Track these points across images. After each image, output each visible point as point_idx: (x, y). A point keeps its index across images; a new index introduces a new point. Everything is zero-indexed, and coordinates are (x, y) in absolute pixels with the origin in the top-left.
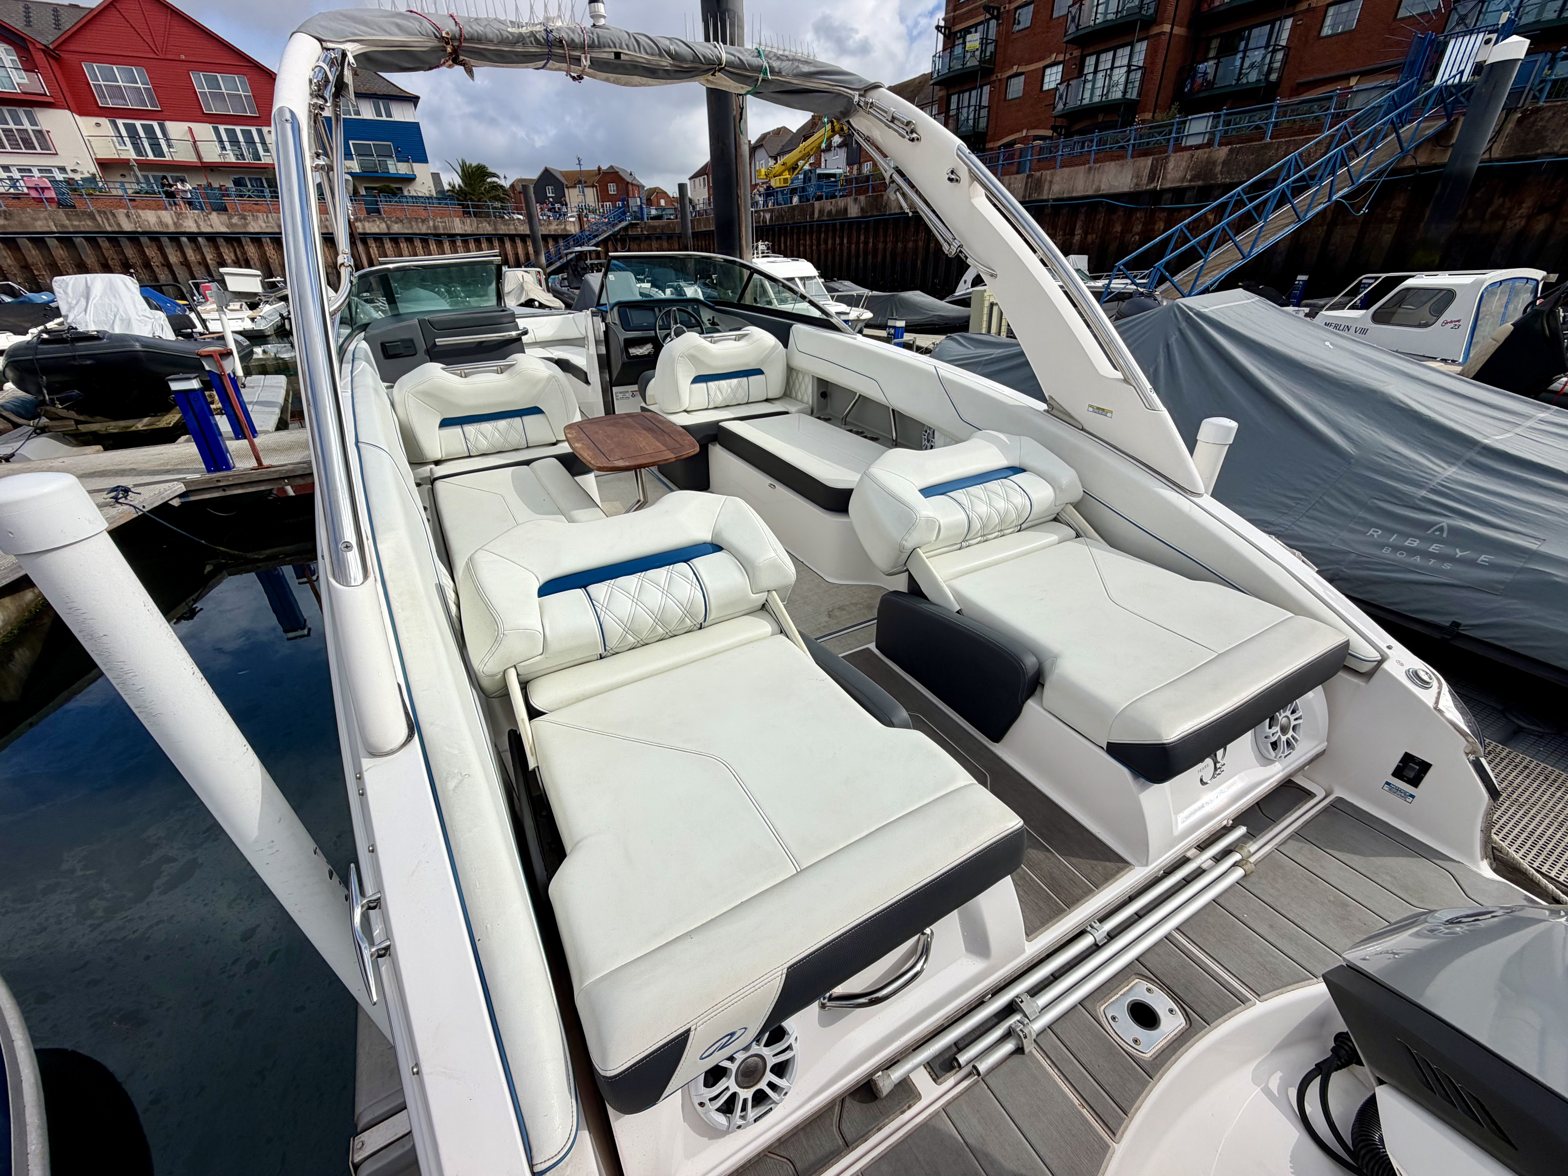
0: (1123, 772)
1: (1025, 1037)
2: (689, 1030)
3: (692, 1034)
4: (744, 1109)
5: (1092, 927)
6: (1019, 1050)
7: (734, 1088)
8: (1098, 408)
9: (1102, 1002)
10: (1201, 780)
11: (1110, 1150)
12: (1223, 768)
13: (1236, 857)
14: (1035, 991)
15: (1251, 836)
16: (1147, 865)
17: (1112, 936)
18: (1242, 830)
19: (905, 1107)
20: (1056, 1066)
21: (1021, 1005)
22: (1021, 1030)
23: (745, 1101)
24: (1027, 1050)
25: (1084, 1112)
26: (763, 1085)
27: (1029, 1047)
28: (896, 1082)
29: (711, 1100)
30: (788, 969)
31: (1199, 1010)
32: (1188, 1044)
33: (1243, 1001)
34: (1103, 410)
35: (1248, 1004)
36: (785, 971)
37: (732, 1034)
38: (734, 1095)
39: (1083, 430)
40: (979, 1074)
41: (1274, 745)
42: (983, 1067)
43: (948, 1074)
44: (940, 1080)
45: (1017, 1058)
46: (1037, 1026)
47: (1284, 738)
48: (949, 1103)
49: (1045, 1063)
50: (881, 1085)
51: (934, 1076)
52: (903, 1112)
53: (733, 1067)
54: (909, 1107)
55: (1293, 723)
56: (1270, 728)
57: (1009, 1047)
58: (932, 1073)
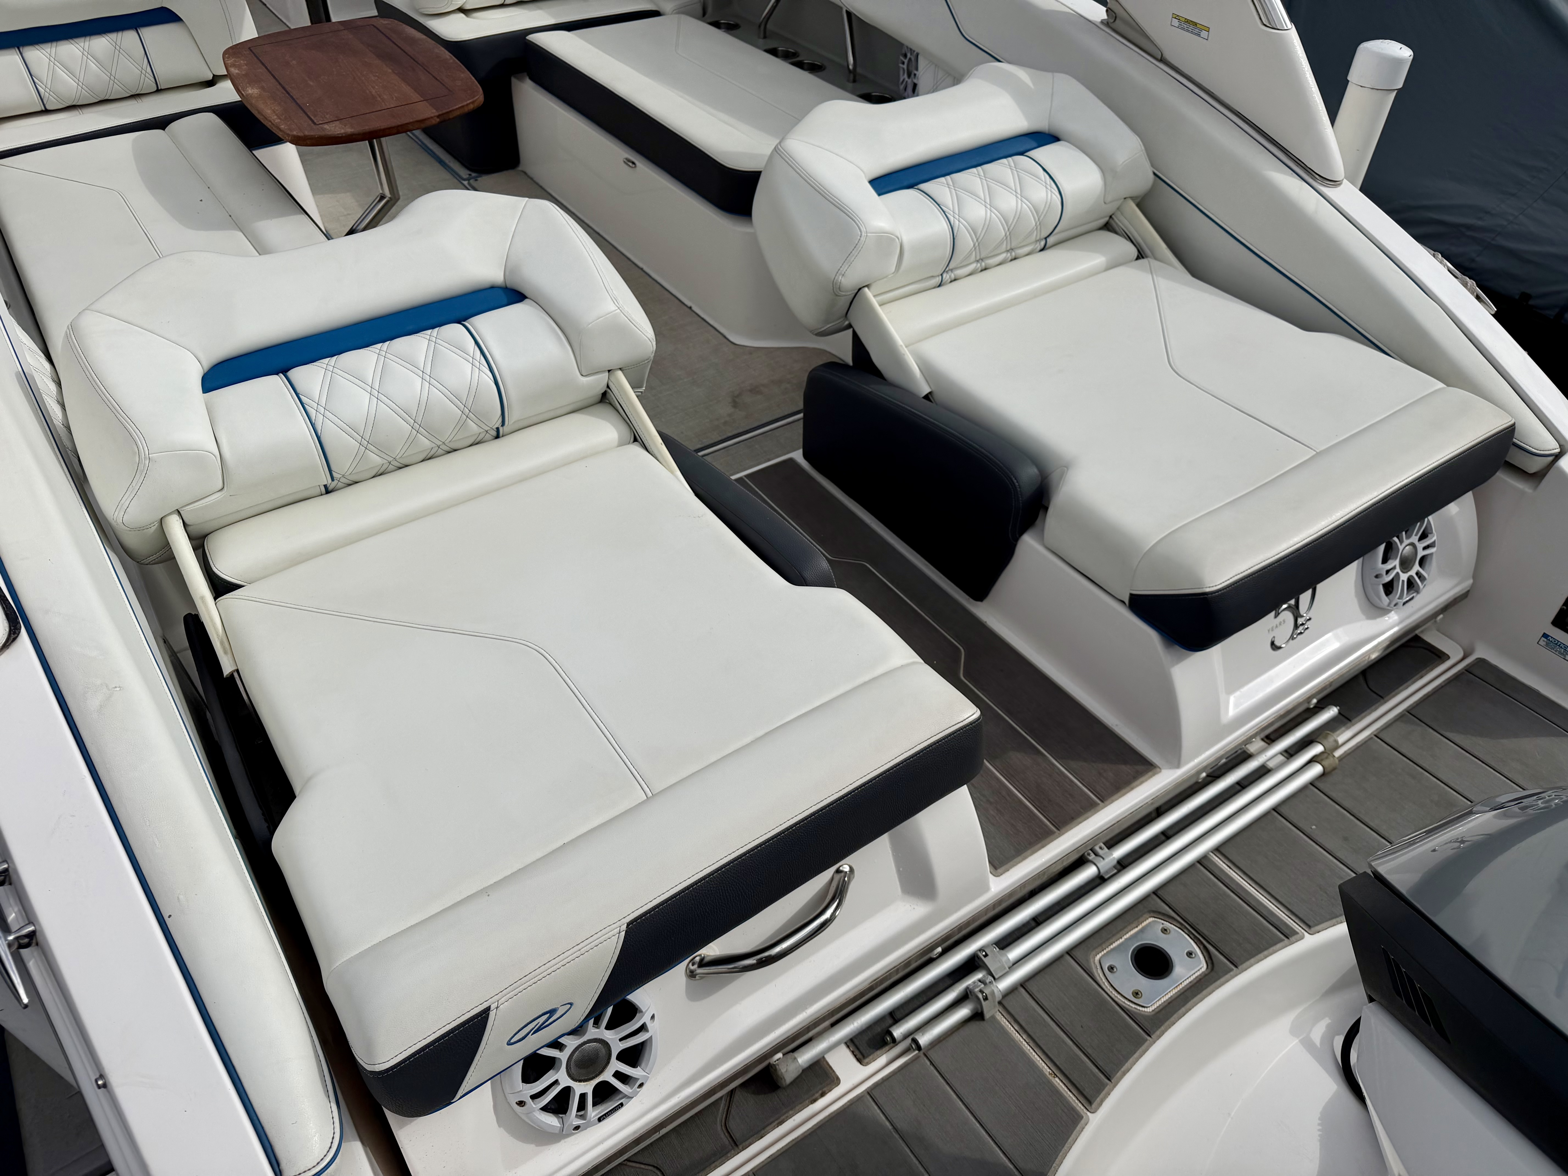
0: (1150, 636)
1: (986, 999)
2: (488, 1009)
3: (492, 1014)
4: (582, 1106)
5: (1096, 854)
6: (977, 1016)
7: (565, 1081)
8: (1187, 21)
9: (1100, 949)
10: (1273, 643)
12: (1308, 624)
13: (1318, 749)
14: (1006, 942)
15: (1344, 719)
16: (1178, 766)
17: (1123, 865)
18: (1332, 712)
19: (817, 1095)
20: (1025, 1031)
21: (985, 960)
22: (981, 991)
23: (583, 1096)
24: (987, 1015)
25: (1057, 1081)
26: (607, 1076)
27: (990, 1010)
28: (805, 1066)
29: (534, 1097)
30: (628, 925)
31: (1227, 950)
33: (1288, 935)
34: (1195, 24)
36: (624, 927)
37: (552, 1012)
38: (567, 1090)
39: (1162, 60)
40: (919, 1048)
41: (1389, 588)
42: (924, 1039)
43: (879, 1052)
44: (866, 1060)
45: (975, 1026)
46: (1004, 985)
47: (1404, 577)
48: (876, 1085)
49: (1011, 1029)
50: (783, 1071)
51: (859, 1056)
52: (815, 1101)
53: (563, 1056)
54: (823, 1095)
56: (1385, 561)
57: (964, 1012)
58: (857, 1052)
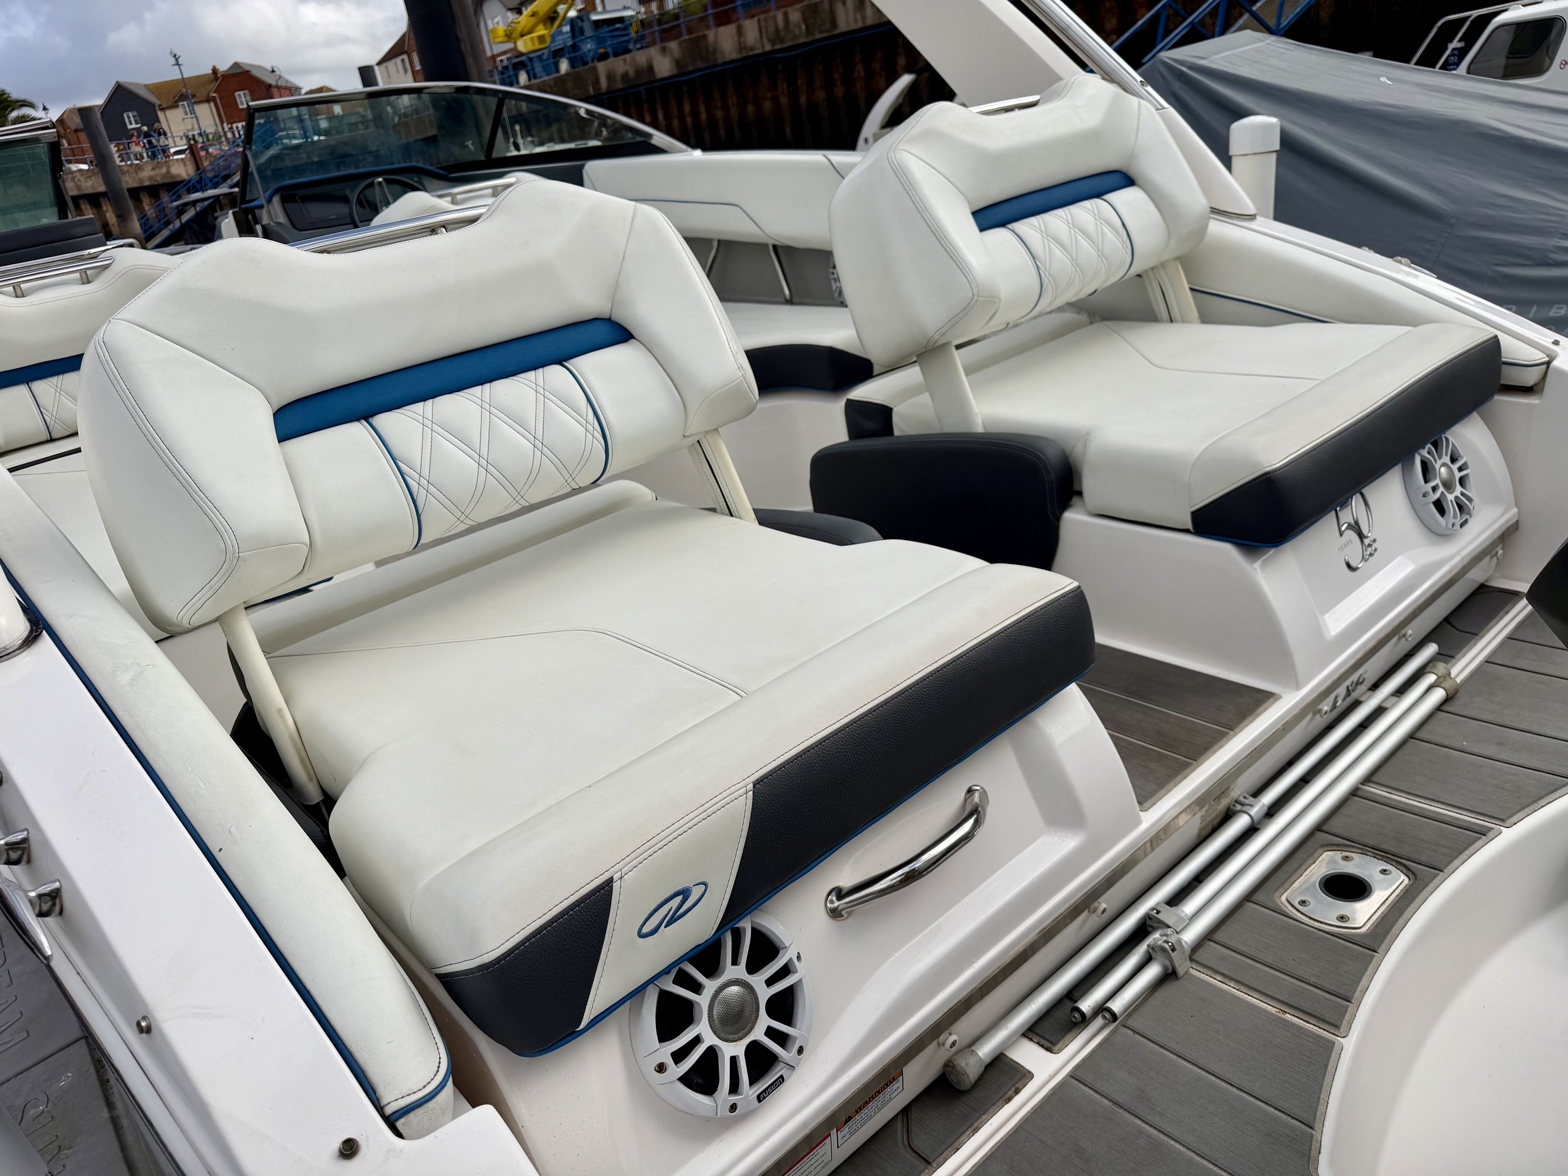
0: (1226, 550)
1: (1173, 950)
2: (609, 882)
3: (616, 886)
6: (1169, 976)
10: (1349, 565)
11: (1336, 1048)
13: (1431, 679)
14: (1177, 898)
16: (1298, 688)
18: (1431, 649)
19: (1010, 1093)
21: (1159, 916)
22: (1167, 942)
23: (734, 1066)
24: (1181, 971)
25: (1288, 1017)
26: (758, 1034)
27: (1182, 966)
28: (988, 1060)
29: (675, 1058)
30: (755, 784)
31: (1423, 859)
32: (1418, 900)
33: (1483, 833)
35: (1491, 835)
36: (751, 786)
37: (685, 893)
38: (713, 1052)
40: (1114, 1017)
41: (1439, 506)
42: (1117, 1006)
43: (1069, 1036)
44: (1056, 1048)
46: (1190, 936)
47: (1450, 497)
48: (1078, 1067)
49: (1214, 981)
50: (963, 1065)
51: (1047, 1044)
52: (1009, 1100)
53: (702, 1002)
54: (1017, 1091)
55: (1458, 475)
56: (1426, 481)
57: (1152, 972)
58: (1043, 1042)
